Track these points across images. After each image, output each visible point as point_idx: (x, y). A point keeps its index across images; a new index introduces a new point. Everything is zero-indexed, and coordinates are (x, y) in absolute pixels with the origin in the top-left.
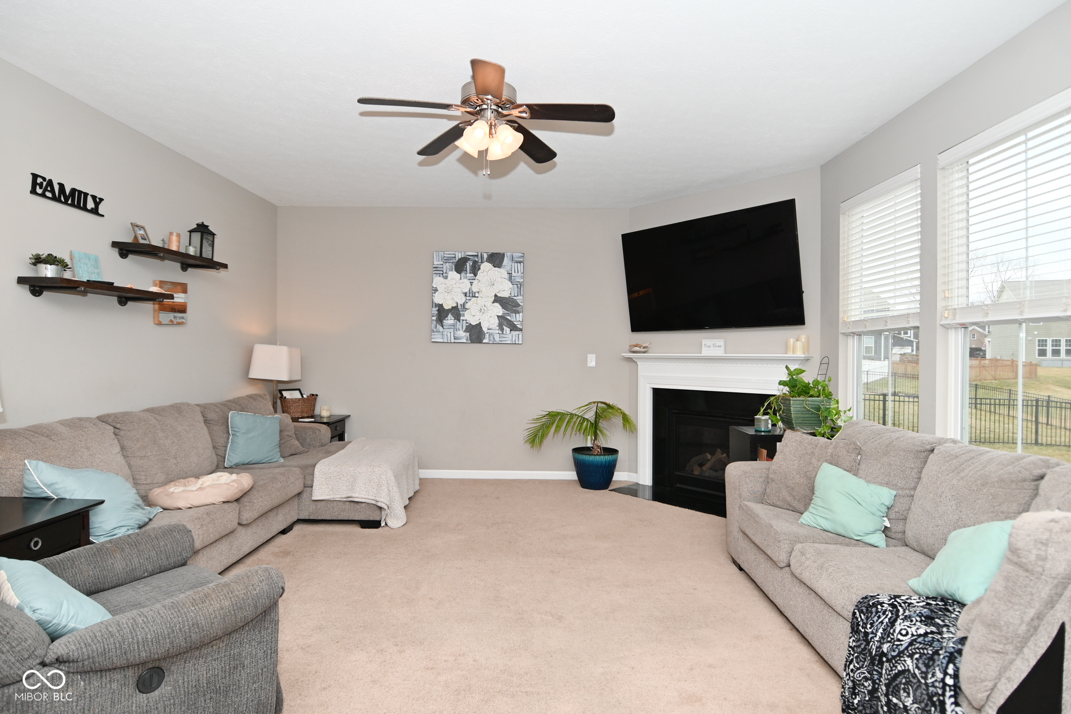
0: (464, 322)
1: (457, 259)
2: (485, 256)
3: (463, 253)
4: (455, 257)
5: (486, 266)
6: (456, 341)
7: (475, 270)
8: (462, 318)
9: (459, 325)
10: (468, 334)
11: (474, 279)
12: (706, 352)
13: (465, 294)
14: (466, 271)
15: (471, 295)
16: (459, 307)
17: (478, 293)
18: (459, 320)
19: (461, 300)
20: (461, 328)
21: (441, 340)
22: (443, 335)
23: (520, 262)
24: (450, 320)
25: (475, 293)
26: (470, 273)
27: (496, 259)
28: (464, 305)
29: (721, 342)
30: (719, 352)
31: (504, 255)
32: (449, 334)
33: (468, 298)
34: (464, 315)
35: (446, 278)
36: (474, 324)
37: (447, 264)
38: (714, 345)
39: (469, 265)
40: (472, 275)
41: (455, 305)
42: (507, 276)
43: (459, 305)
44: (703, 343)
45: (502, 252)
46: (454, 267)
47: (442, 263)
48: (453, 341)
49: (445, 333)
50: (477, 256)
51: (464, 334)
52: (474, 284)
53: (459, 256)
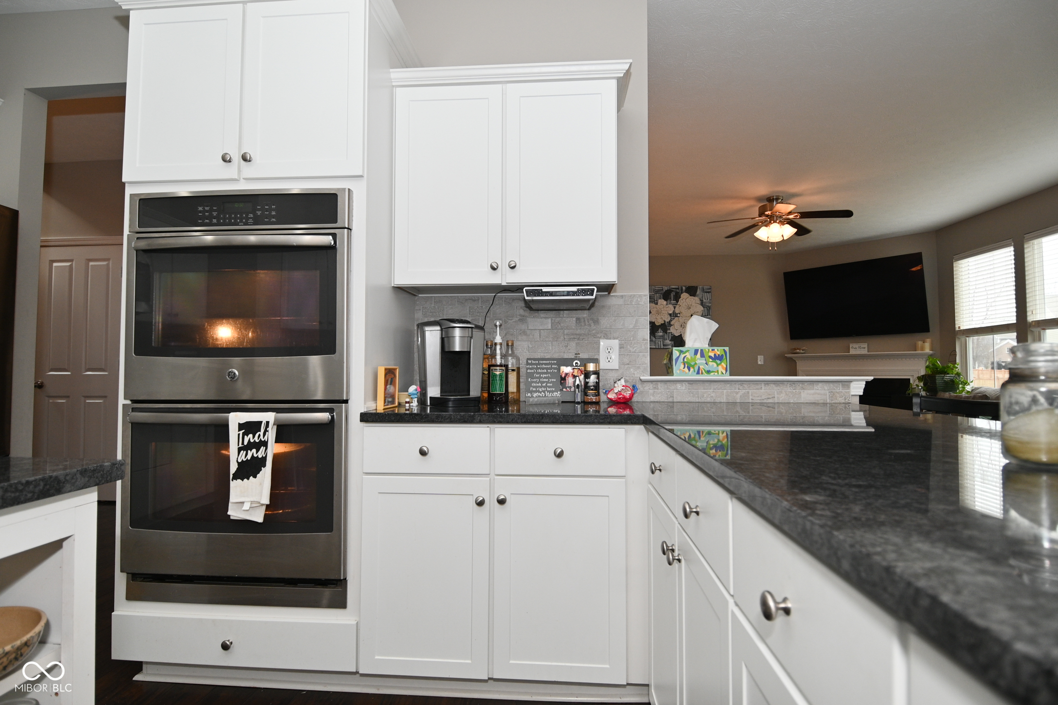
0: (670, 334)
1: (664, 291)
2: (684, 288)
3: (668, 287)
4: (663, 290)
5: (684, 295)
6: (664, 347)
7: (677, 298)
8: (668, 331)
9: (666, 336)
10: (673, 342)
11: (677, 305)
12: (852, 352)
13: (670, 315)
14: (671, 299)
15: (674, 315)
16: (666, 324)
17: (679, 314)
18: (666, 333)
19: (667, 319)
20: (668, 339)
21: (654, 347)
22: (655, 343)
23: (709, 292)
24: (660, 333)
25: (677, 314)
26: (673, 300)
27: (692, 291)
28: (669, 322)
29: (866, 345)
30: (865, 352)
31: (697, 287)
32: (659, 342)
33: (672, 318)
34: (669, 329)
35: (657, 304)
36: (677, 335)
37: (657, 294)
38: (859, 347)
39: (673, 294)
40: (675, 302)
41: (663, 322)
42: (699, 302)
43: (666, 322)
44: (851, 346)
45: (696, 285)
46: (662, 296)
47: (654, 294)
48: (662, 347)
49: (657, 342)
50: (678, 288)
51: (670, 342)
52: (676, 308)
53: (665, 288)
